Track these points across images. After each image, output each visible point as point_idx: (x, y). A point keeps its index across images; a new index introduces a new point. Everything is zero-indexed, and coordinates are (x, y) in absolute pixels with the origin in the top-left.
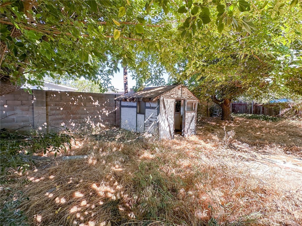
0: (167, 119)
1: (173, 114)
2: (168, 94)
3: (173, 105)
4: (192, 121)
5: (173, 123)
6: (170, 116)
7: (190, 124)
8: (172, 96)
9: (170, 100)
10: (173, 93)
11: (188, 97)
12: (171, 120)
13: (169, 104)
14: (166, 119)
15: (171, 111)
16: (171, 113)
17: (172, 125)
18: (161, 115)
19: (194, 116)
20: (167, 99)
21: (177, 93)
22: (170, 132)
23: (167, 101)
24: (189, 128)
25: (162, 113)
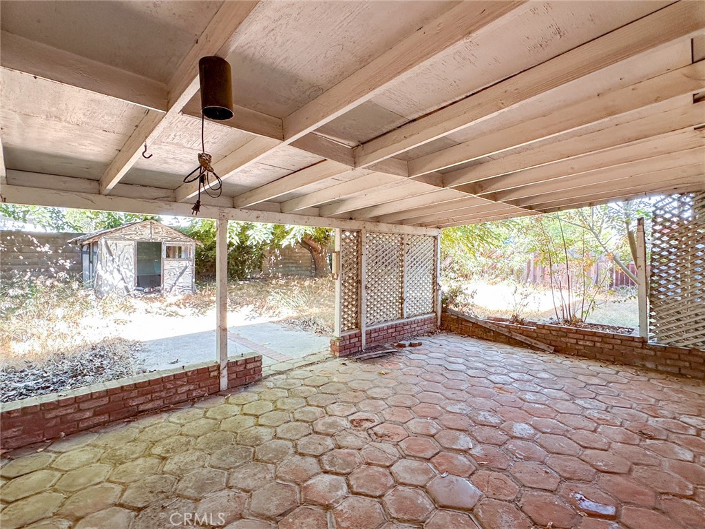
0: (119, 270)
1: (133, 263)
2: (118, 235)
3: (131, 250)
4: (181, 274)
5: (134, 276)
6: (126, 266)
7: (178, 279)
8: (128, 237)
9: (121, 244)
10: (128, 233)
11: (169, 239)
12: (127, 271)
13: (122, 249)
14: (115, 270)
15: (127, 258)
16: (127, 261)
17: (132, 279)
18: (101, 263)
19: (186, 267)
20: (115, 242)
21: (139, 233)
22: (126, 288)
23: (116, 244)
24: (175, 283)
25: (104, 261)
